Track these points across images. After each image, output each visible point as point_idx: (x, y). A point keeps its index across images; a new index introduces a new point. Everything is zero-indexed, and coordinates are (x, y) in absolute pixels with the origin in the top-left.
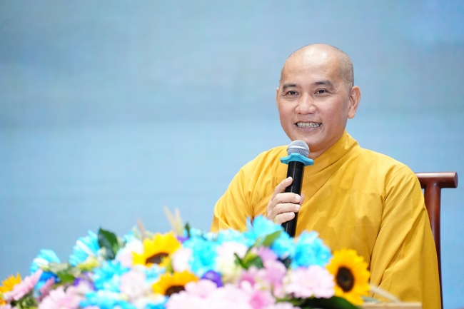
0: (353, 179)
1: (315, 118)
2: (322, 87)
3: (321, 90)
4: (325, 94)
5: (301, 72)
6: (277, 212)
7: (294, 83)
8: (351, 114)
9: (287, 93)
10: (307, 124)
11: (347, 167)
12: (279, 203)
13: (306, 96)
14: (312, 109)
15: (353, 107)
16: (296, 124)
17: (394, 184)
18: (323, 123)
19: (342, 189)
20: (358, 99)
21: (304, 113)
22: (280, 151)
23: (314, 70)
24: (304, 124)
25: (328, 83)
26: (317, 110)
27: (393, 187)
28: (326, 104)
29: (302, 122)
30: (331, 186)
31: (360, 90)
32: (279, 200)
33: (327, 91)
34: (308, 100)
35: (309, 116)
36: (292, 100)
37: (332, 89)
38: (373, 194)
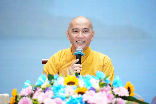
0: (92, 60)
1: (84, 40)
2: (86, 30)
3: (86, 31)
4: (86, 32)
5: (79, 24)
6: (74, 70)
7: (77, 28)
8: (92, 39)
9: (74, 31)
10: (81, 42)
11: (90, 56)
12: (75, 67)
13: (81, 32)
14: (83, 37)
15: (92, 37)
16: (76, 42)
17: (106, 62)
18: (86, 42)
19: (89, 63)
20: (94, 35)
21: (80, 38)
22: (66, 51)
23: (83, 24)
24: (80, 42)
25: (88, 29)
26: (85, 37)
27: (106, 63)
28: (87, 35)
29: (79, 41)
30: (86, 63)
31: (95, 32)
32: (75, 66)
33: (87, 31)
34: (81, 34)
35: (82, 39)
36: (75, 33)
37: (89, 31)
38: (100, 65)
